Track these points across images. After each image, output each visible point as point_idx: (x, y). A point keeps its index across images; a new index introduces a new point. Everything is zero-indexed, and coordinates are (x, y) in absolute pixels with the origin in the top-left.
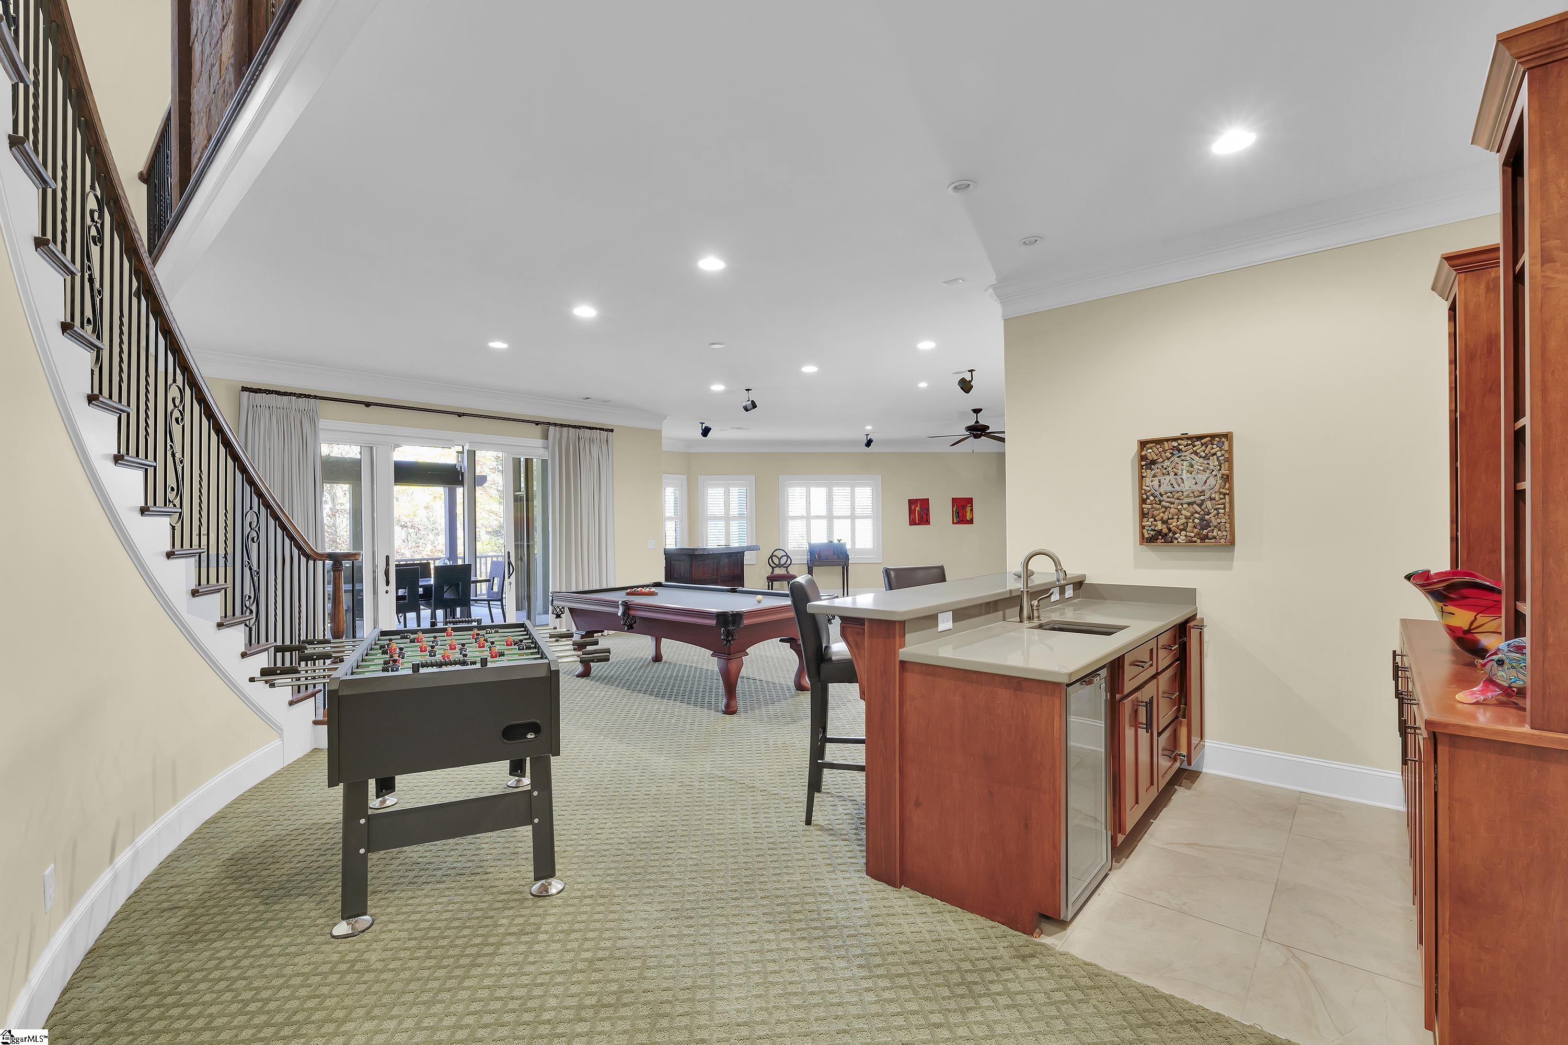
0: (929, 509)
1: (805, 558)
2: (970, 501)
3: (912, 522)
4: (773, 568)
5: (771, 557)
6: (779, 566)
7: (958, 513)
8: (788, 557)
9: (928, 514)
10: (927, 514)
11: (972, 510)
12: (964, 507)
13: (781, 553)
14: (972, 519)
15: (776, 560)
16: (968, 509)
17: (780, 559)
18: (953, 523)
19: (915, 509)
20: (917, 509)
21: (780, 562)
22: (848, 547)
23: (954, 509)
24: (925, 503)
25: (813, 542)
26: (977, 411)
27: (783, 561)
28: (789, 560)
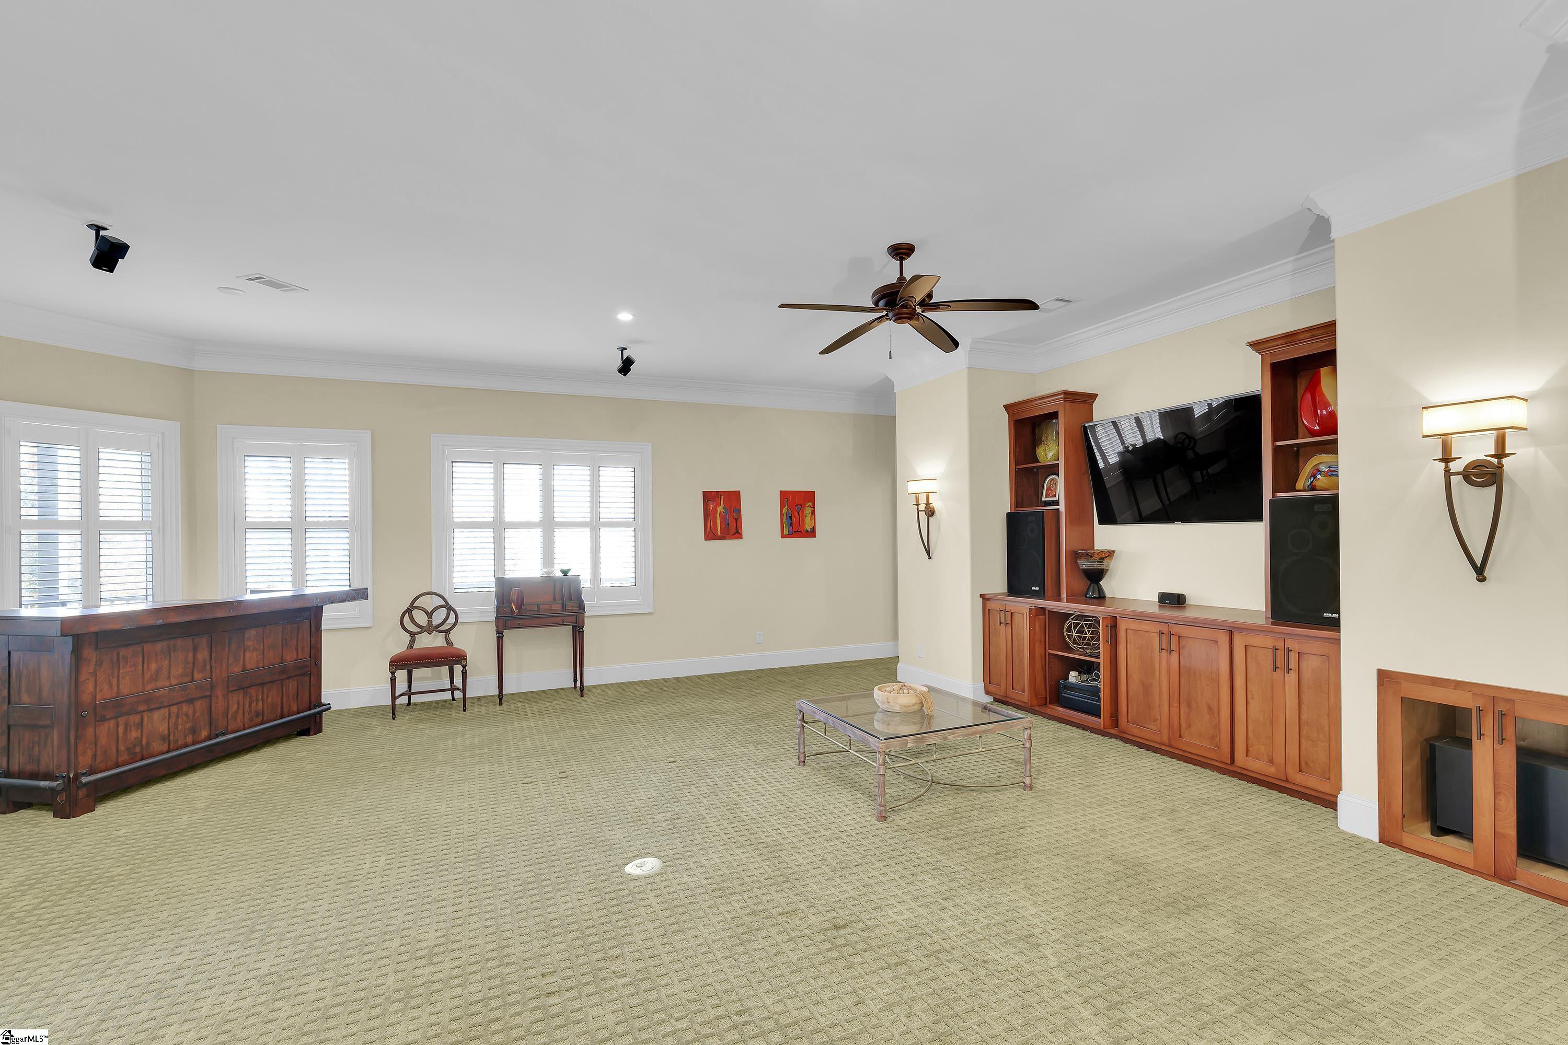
0: (739, 511)
1: (490, 610)
2: (809, 496)
3: (710, 535)
4: (412, 635)
5: (409, 611)
6: (430, 629)
7: (791, 518)
8: (450, 609)
9: (738, 520)
10: (736, 520)
11: (813, 513)
12: (801, 506)
13: (429, 603)
14: (814, 529)
15: (421, 618)
16: (808, 511)
17: (430, 615)
18: (783, 536)
19: (715, 510)
20: (720, 509)
21: (430, 622)
22: (585, 584)
23: (785, 510)
24: (733, 498)
25: (509, 575)
26: (902, 252)
27: (438, 618)
28: (452, 615)
